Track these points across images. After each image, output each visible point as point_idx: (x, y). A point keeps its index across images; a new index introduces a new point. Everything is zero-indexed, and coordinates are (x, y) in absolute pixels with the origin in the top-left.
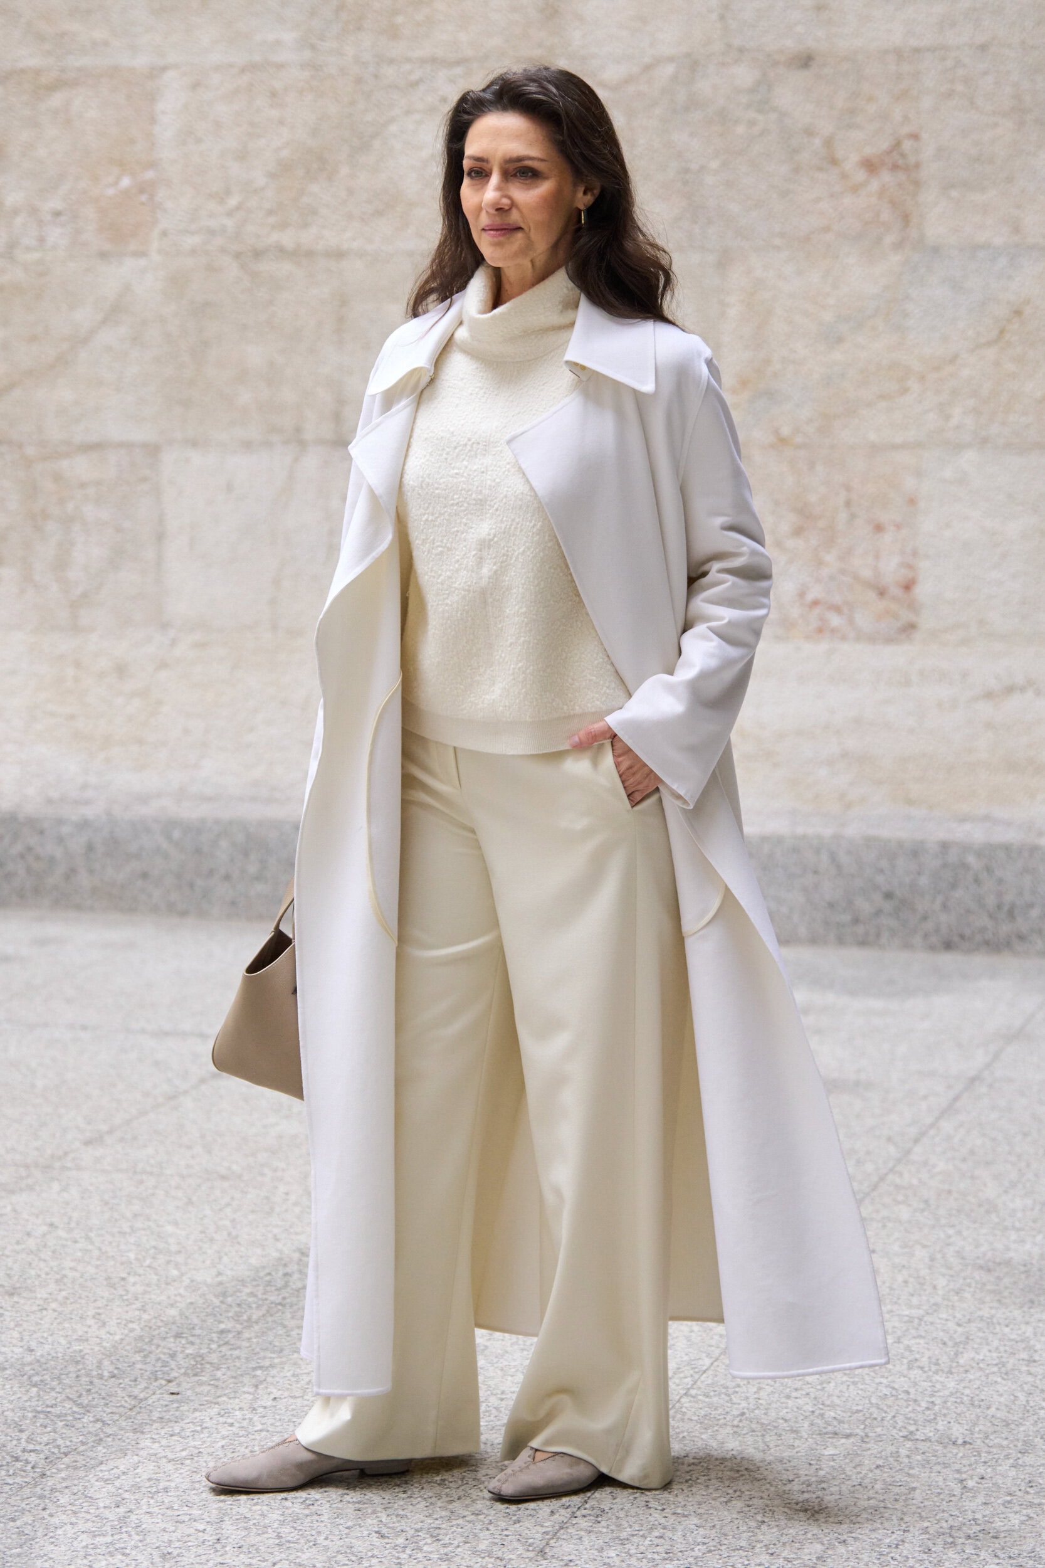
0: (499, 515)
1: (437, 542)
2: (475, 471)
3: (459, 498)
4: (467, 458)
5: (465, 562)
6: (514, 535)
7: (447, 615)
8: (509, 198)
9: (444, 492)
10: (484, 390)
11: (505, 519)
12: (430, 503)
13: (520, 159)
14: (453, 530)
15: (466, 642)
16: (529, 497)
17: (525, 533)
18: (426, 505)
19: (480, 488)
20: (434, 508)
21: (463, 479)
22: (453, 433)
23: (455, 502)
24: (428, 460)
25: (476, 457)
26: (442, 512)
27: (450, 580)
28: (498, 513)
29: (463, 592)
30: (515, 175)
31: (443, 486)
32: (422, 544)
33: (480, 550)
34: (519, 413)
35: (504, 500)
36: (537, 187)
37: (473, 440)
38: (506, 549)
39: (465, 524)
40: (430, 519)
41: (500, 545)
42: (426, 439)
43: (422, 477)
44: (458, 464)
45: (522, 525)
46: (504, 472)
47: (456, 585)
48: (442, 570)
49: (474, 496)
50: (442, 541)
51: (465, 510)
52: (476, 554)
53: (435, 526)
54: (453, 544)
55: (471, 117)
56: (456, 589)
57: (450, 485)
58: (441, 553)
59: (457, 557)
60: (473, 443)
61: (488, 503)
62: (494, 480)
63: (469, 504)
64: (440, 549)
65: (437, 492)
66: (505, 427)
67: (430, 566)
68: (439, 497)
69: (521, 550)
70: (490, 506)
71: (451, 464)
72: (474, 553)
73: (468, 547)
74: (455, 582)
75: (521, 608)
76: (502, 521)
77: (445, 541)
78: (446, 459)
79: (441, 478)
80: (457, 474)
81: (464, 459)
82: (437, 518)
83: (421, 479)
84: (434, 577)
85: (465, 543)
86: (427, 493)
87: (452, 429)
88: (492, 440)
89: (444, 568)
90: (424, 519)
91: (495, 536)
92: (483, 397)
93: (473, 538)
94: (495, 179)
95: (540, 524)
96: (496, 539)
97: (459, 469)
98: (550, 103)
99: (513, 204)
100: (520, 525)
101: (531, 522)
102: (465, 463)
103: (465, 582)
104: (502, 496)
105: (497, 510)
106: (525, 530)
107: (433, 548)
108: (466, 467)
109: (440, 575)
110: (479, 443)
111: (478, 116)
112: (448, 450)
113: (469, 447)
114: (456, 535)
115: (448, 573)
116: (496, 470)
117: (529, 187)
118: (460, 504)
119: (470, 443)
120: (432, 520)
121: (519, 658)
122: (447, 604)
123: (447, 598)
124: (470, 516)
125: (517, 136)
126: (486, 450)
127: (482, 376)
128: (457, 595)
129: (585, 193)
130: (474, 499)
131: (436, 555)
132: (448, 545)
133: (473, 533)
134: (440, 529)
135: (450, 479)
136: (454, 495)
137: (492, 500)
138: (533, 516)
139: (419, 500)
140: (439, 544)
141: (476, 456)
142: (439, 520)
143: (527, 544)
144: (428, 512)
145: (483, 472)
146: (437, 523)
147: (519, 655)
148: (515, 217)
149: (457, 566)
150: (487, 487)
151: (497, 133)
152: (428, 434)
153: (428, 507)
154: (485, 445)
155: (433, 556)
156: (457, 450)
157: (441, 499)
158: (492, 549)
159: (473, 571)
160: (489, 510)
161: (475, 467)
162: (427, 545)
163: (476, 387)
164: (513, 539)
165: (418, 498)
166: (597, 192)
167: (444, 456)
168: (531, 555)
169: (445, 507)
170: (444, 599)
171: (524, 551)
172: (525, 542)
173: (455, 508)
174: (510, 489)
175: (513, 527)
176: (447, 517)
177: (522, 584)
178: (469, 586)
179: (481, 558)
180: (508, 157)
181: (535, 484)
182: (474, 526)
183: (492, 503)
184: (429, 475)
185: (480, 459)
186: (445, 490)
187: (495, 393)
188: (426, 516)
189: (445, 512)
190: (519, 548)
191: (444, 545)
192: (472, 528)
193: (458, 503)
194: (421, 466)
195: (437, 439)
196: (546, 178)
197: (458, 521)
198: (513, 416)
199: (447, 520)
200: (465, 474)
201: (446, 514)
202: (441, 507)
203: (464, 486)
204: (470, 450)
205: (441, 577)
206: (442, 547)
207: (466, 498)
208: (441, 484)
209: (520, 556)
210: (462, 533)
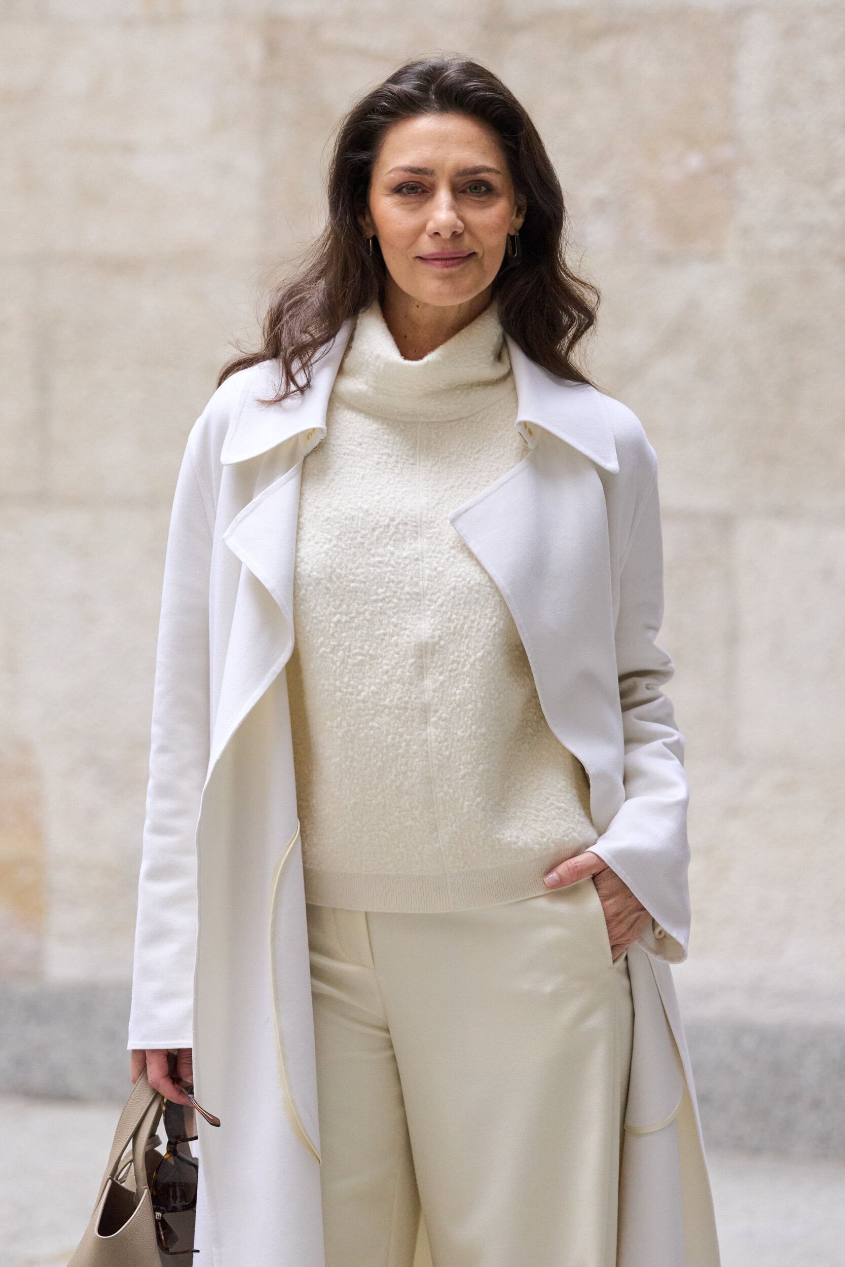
0: (445, 612)
1: (355, 648)
2: (406, 558)
3: (386, 592)
4: (392, 542)
5: (399, 673)
6: (467, 637)
7: (372, 741)
8: (464, 220)
9: (362, 585)
10: (394, 458)
11: (454, 616)
12: (342, 600)
14: (378, 633)
15: (396, 776)
16: (489, 589)
17: (484, 632)
18: (338, 602)
19: (415, 579)
20: (348, 606)
21: (390, 568)
22: (367, 511)
23: (380, 597)
24: (335, 546)
25: (405, 541)
26: (362, 610)
27: (378, 697)
28: (444, 608)
29: (396, 711)
30: (464, 192)
31: (361, 577)
32: (331, 652)
33: (421, 657)
34: (453, 487)
35: (452, 593)
36: (491, 205)
37: (398, 520)
38: (457, 654)
39: (395, 626)
40: (343, 620)
41: (448, 649)
42: (327, 519)
43: (331, 567)
44: (380, 550)
45: (479, 623)
46: (448, 559)
47: (387, 702)
48: (364, 684)
49: (407, 589)
50: (362, 648)
51: (394, 608)
52: (415, 662)
53: (351, 628)
54: (379, 651)
56: (386, 707)
57: (371, 577)
58: (361, 663)
59: (385, 667)
60: (399, 524)
61: (428, 597)
62: (435, 569)
63: (400, 599)
64: (360, 658)
65: (353, 585)
66: (438, 504)
67: (346, 679)
68: (356, 592)
69: (479, 654)
70: (430, 600)
71: (369, 550)
72: (411, 661)
73: (402, 653)
74: (385, 699)
75: (480, 727)
76: (450, 620)
77: (366, 647)
78: (362, 544)
79: (357, 568)
80: (380, 562)
81: (387, 544)
82: (353, 618)
83: (329, 570)
84: (352, 694)
85: (396, 649)
86: (339, 587)
87: (365, 507)
88: (424, 519)
89: (367, 681)
90: (335, 619)
91: (440, 638)
92: (395, 466)
93: (409, 643)
94: (444, 195)
96: (442, 643)
97: (382, 556)
99: (467, 227)
100: (476, 623)
101: (491, 619)
103: (399, 699)
104: (448, 587)
105: (442, 605)
106: (483, 630)
107: (349, 657)
108: (392, 554)
109: (362, 691)
110: (406, 524)
112: (363, 532)
113: (393, 529)
114: (383, 639)
115: (373, 688)
116: (436, 557)
117: (484, 206)
118: (387, 600)
120: (346, 621)
121: (477, 792)
122: (372, 728)
123: (373, 720)
124: (402, 615)
125: (468, 143)
126: (417, 533)
127: (388, 440)
128: (388, 715)
130: (408, 593)
131: (354, 665)
133: (408, 636)
134: (359, 632)
136: (378, 588)
137: (434, 594)
138: (493, 612)
139: (327, 596)
140: (358, 650)
141: (404, 539)
142: (356, 620)
143: (488, 647)
144: (339, 610)
145: (417, 560)
146: (354, 625)
147: (477, 788)
148: (471, 243)
149: (385, 678)
150: (427, 578)
152: (330, 512)
153: (340, 605)
154: (415, 526)
155: (349, 667)
156: (377, 533)
157: (359, 594)
158: (436, 655)
159: (411, 684)
160: (429, 606)
161: (405, 554)
162: (340, 654)
163: (383, 454)
164: (466, 641)
165: (326, 594)
168: (493, 661)
170: (368, 721)
171: (483, 656)
172: (484, 645)
173: (380, 604)
174: (460, 579)
175: (466, 627)
176: (369, 617)
177: (481, 698)
178: (407, 703)
179: (422, 667)
180: (461, 168)
181: (492, 572)
182: (408, 626)
183: (434, 597)
184: (341, 564)
185: (411, 544)
186: (364, 583)
187: (411, 461)
188: (338, 616)
189: (366, 610)
190: (475, 653)
191: (364, 652)
192: (405, 629)
193: (384, 599)
194: (327, 553)
195: (346, 519)
197: (385, 622)
198: (445, 490)
199: (368, 621)
200: (392, 562)
201: (367, 613)
202: (358, 604)
203: (392, 577)
204: (395, 533)
205: (363, 694)
206: (362, 655)
207: (395, 592)
208: (357, 576)
209: (477, 663)
210: (392, 636)
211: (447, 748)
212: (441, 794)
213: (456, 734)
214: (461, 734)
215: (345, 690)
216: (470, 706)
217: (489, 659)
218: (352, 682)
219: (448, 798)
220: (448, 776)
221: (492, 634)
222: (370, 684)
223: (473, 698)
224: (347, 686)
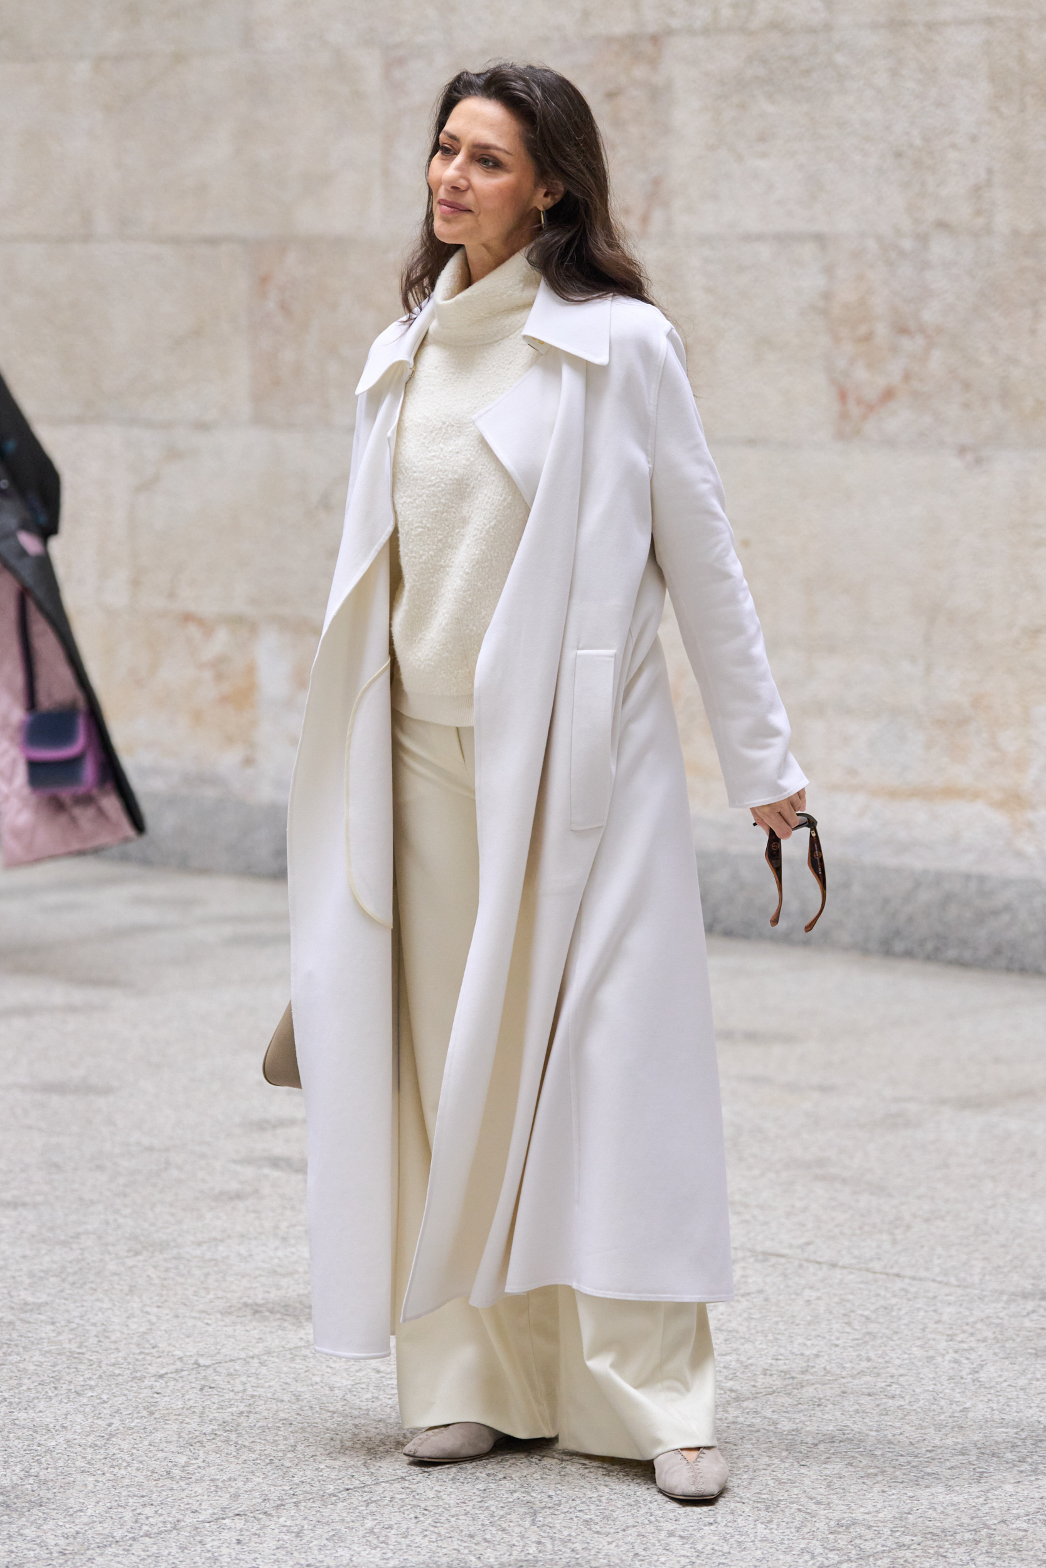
3: (436, 479)
8: (468, 180)
13: (487, 147)
26: (421, 493)
30: (478, 161)
31: (421, 469)
36: (496, 177)
51: (443, 491)
55: (459, 96)
59: (440, 537)
60: (448, 426)
62: (469, 459)
64: (420, 530)
65: (415, 475)
68: (417, 480)
69: (493, 523)
71: (428, 448)
73: (451, 525)
79: (419, 461)
80: (434, 456)
81: (440, 442)
84: (415, 557)
85: (447, 523)
94: (459, 159)
95: (510, 498)
97: (435, 451)
98: (529, 104)
99: (470, 187)
101: (501, 496)
102: (441, 445)
107: (412, 529)
110: (453, 426)
111: (465, 97)
113: (444, 430)
114: (436, 516)
117: (488, 175)
119: (445, 426)
125: (491, 126)
126: (460, 432)
129: (546, 195)
131: (416, 536)
132: (428, 525)
133: (454, 513)
135: (428, 462)
145: (458, 453)
148: (468, 199)
151: (474, 117)
156: (434, 434)
157: (419, 481)
161: (450, 449)
166: (558, 197)
167: (422, 440)
169: (422, 489)
173: (433, 489)
176: (426, 499)
180: (476, 142)
188: (405, 499)
190: (490, 522)
193: (435, 484)
196: (508, 171)
199: (425, 501)
200: (441, 456)
201: (424, 495)
202: (419, 489)
203: (441, 467)
204: (445, 433)
205: (424, 557)
206: (422, 528)
207: (442, 479)
208: (419, 467)
209: (491, 530)
210: (442, 513)
211: (470, 596)
212: (468, 631)
213: (477, 585)
214: (481, 585)
215: (410, 555)
216: (486, 564)
217: (500, 527)
218: (415, 549)
219: (473, 633)
220: (471, 617)
221: (501, 508)
222: (429, 550)
223: (489, 557)
224: (412, 552)
